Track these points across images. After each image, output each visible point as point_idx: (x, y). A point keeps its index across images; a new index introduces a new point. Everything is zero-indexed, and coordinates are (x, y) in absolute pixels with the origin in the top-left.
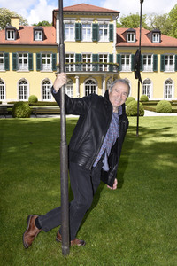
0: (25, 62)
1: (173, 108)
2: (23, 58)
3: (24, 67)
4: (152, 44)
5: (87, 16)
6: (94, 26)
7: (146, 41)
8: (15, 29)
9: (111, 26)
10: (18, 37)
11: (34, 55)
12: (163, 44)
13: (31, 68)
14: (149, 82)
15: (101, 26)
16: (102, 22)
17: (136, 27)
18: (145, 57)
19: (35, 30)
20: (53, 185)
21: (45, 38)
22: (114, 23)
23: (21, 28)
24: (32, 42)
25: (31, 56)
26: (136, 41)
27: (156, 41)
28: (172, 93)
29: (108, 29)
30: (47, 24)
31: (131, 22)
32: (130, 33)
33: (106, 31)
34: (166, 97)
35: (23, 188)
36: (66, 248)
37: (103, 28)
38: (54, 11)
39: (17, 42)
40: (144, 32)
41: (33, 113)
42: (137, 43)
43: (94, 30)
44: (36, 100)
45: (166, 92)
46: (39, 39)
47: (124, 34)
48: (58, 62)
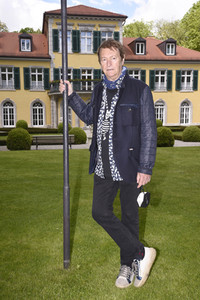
0: (10, 78)
2: (7, 73)
3: (9, 84)
4: (166, 58)
6: (95, 33)
9: (117, 34)
11: (21, 70)
12: (179, 57)
13: (17, 86)
14: (162, 103)
15: (104, 33)
18: (157, 73)
19: (21, 37)
22: (119, 30)
24: (17, 53)
25: (17, 71)
26: (146, 53)
27: (170, 53)
28: (189, 117)
29: (112, 37)
32: (138, 44)
34: (181, 121)
37: (107, 37)
38: (45, 14)
40: (155, 42)
42: (148, 57)
43: (95, 39)
44: (26, 126)
45: (182, 116)
46: (26, 49)
47: (132, 44)
48: (52, 79)
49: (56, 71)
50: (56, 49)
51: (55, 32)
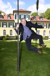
0: (5, 25)
1: (46, 38)
2: (5, 24)
3: (5, 26)
4: (40, 21)
5: (22, 12)
6: (24, 15)
7: (38, 20)
8: (2, 16)
9: (29, 15)
10: (3, 18)
11: (8, 23)
12: (43, 21)
13: (7, 27)
14: (39, 31)
15: (26, 15)
16: (27, 14)
17: (36, 16)
18: (38, 24)
19: (8, 16)
20: (14, 57)
21: (11, 18)
22: (30, 14)
23: (4, 16)
24: (7, 19)
25: (7, 23)
26: (36, 19)
27: (41, 20)
28: (45, 34)
29: (28, 16)
30: (11, 14)
31: (34, 14)
32: (34, 17)
33: (28, 17)
34: (44, 35)
35: (6, 58)
36: (18, 72)
37: (27, 16)
38: (13, 11)
39: (3, 19)
40: (38, 17)
41: (7, 39)
42: (36, 20)
43: (24, 16)
44: (8, 36)
45: (44, 34)
46: (9, 19)
47: (33, 17)
48: (14, 25)
49: (15, 23)
50: (16, 18)
51: (15, 15)
